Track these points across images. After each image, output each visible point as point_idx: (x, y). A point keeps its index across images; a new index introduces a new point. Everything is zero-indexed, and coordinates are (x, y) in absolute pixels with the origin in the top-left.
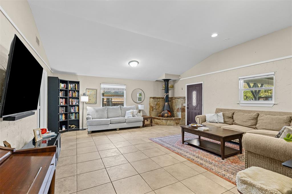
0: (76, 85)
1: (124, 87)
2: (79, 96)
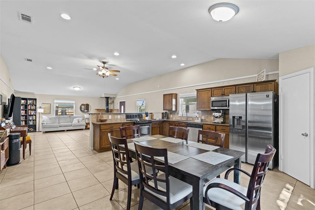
0: (34, 101)
1: (74, 102)
2: (36, 109)
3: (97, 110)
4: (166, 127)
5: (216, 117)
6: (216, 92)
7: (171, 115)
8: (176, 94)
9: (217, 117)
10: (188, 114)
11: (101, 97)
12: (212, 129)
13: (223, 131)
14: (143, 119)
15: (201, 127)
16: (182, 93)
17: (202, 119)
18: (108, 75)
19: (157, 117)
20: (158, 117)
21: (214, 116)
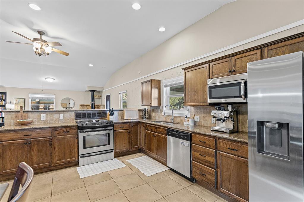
0: (3, 95)
1: (53, 96)
2: (5, 104)
3: (81, 105)
4: (141, 131)
5: (217, 120)
6: (216, 67)
7: (154, 113)
8: (159, 81)
9: (220, 119)
10: (173, 112)
11: (86, 91)
12: (210, 145)
13: (233, 152)
14: (107, 118)
15: (188, 138)
16: (166, 79)
17: (196, 120)
18: (50, 52)
19: (130, 117)
20: (133, 116)
21: (214, 117)
